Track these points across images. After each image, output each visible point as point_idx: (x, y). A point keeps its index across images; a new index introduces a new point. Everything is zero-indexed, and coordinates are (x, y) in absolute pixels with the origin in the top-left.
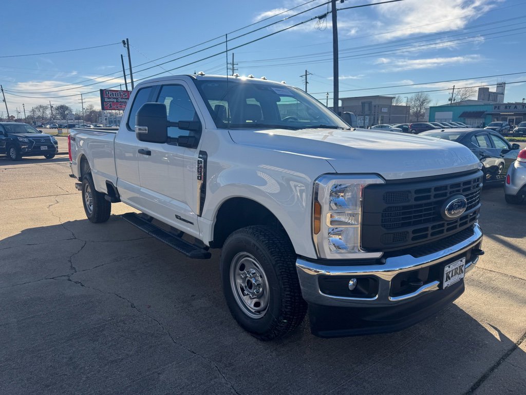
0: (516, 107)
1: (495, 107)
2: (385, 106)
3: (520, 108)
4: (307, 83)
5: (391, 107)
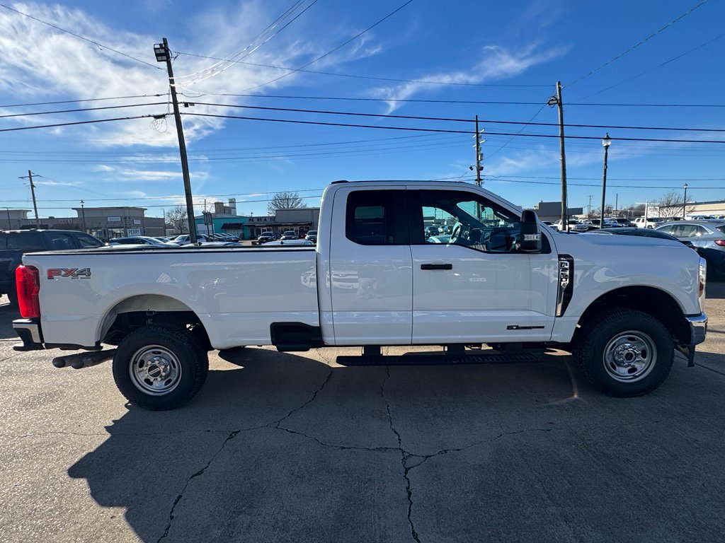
0: (265, 220)
1: (250, 220)
2: (137, 218)
3: (268, 220)
4: (33, 186)
5: (143, 218)
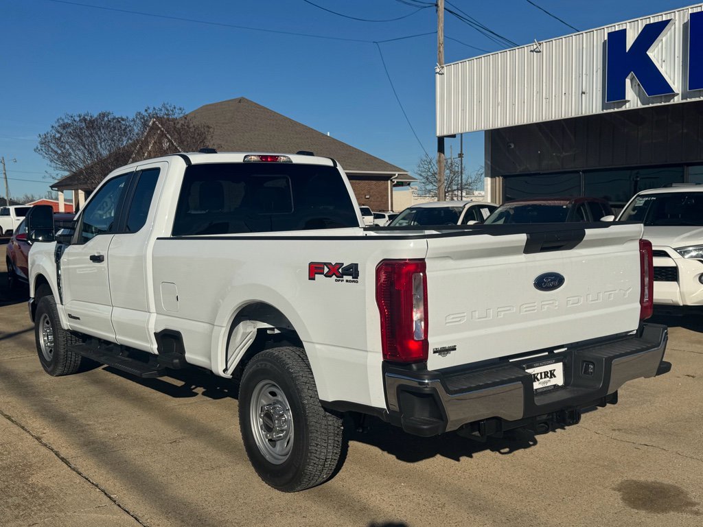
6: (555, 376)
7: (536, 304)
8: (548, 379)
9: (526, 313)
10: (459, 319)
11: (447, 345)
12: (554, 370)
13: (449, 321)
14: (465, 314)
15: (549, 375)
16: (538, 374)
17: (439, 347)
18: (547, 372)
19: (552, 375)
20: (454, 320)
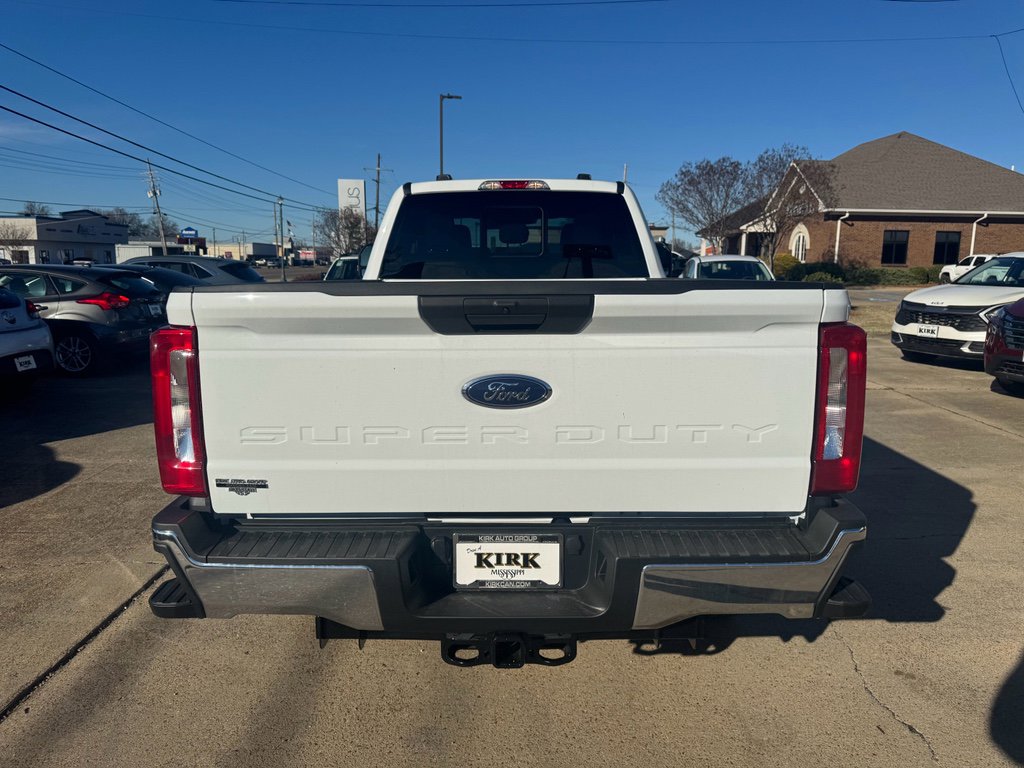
6: (536, 566)
7: (466, 429)
8: (519, 568)
9: (439, 443)
10: (272, 437)
11: (246, 477)
12: (536, 555)
13: (246, 437)
14: (285, 430)
15: (521, 561)
16: (489, 555)
17: (230, 477)
18: (517, 556)
19: (529, 561)
20: (255, 437)
